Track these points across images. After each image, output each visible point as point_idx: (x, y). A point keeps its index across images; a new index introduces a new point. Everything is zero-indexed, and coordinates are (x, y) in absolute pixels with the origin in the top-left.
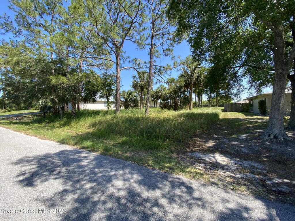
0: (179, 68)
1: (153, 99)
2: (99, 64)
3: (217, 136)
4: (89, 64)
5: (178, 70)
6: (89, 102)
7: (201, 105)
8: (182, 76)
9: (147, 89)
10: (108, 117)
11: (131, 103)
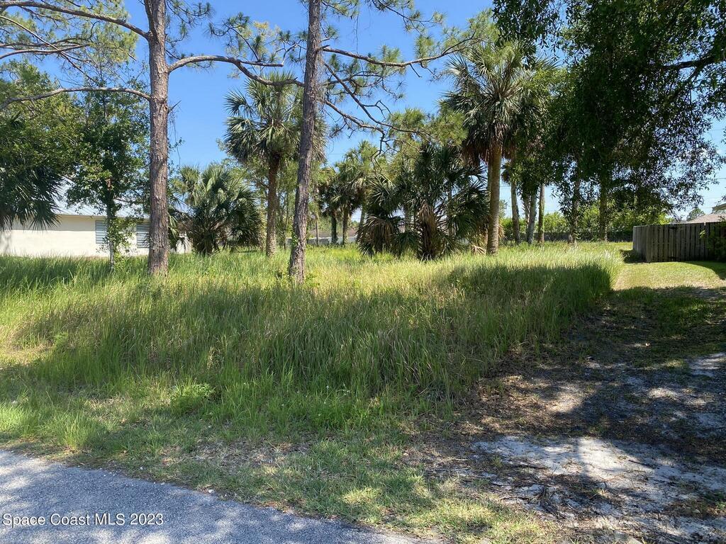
0: (439, 65)
1: (326, 206)
2: (66, 41)
3: (598, 366)
4: (14, 38)
5: (436, 77)
6: (16, 221)
7: (540, 232)
8: (453, 103)
9: (296, 158)
10: (115, 291)
11: (226, 224)
